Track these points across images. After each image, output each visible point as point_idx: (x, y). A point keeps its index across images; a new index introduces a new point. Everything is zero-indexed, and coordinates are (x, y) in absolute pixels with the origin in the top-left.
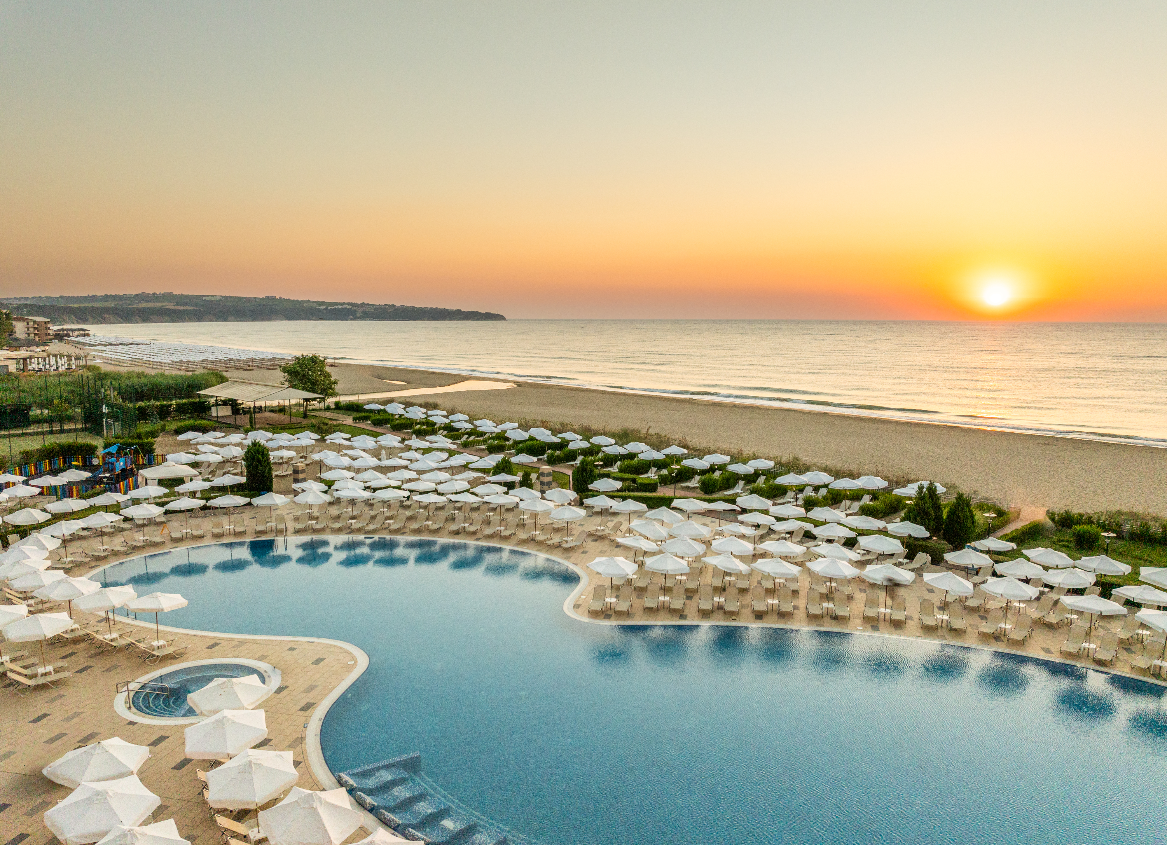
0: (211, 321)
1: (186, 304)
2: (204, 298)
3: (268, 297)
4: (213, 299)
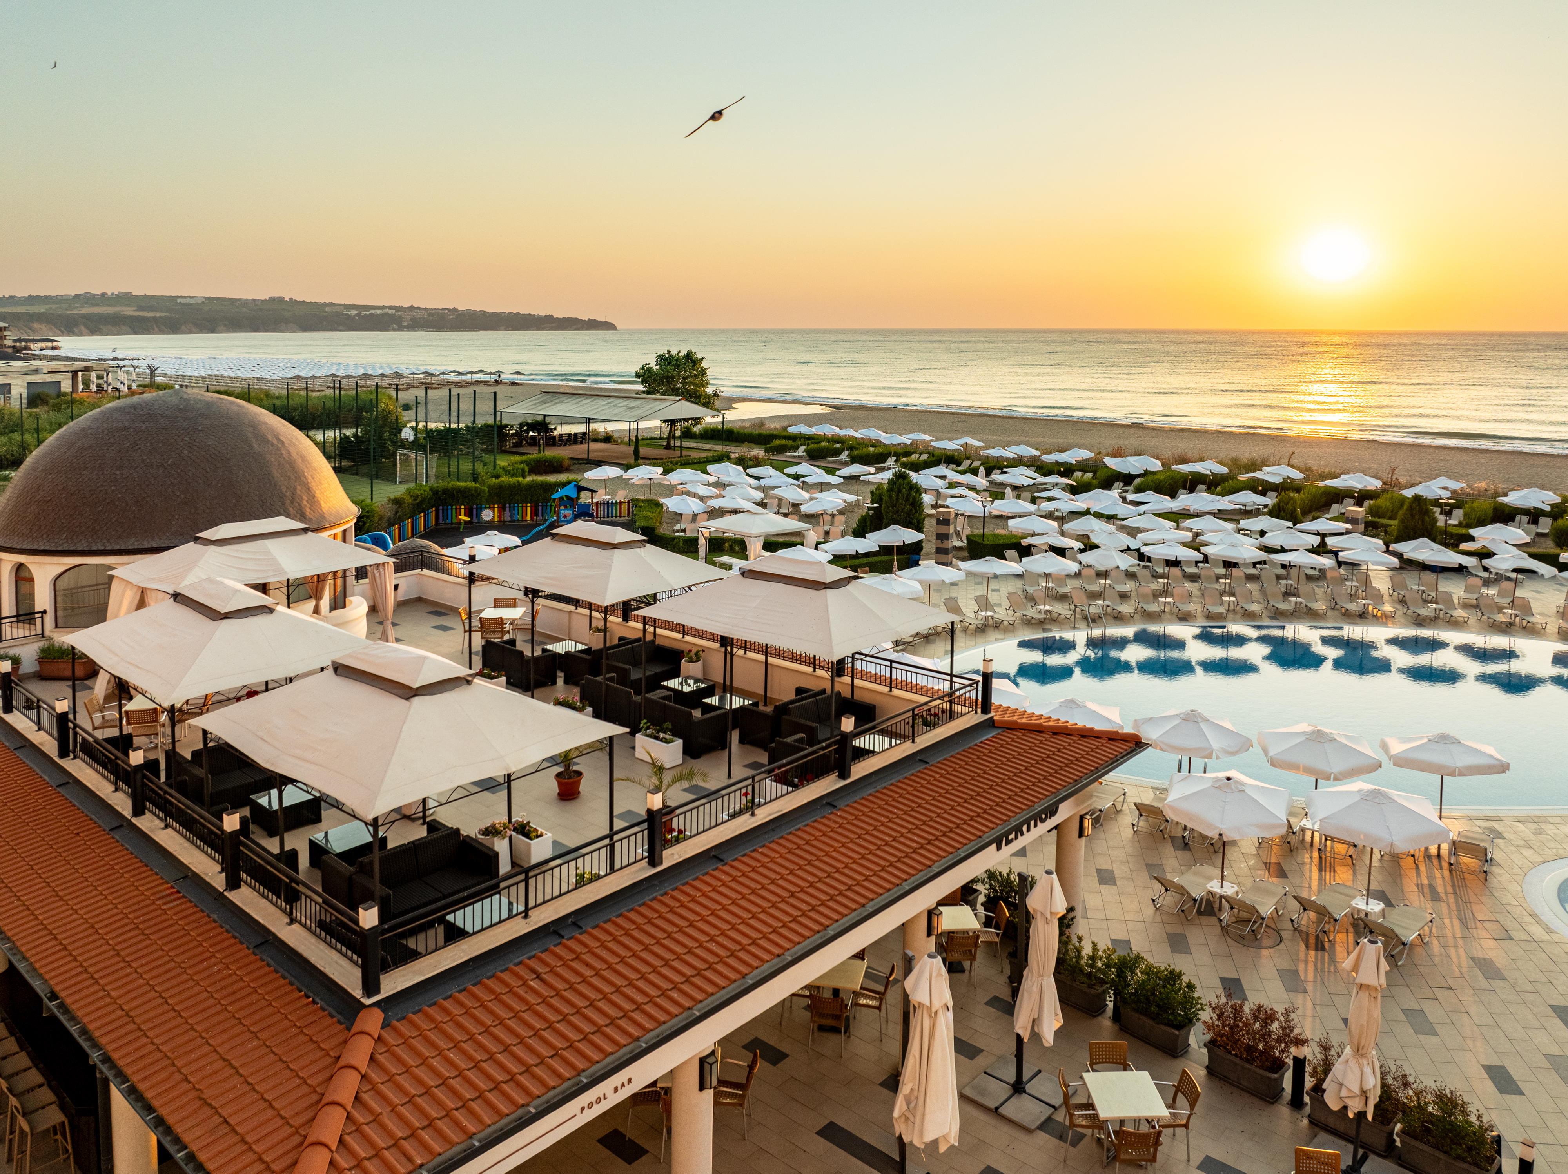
0: (191, 332)
1: (151, 309)
2: (179, 300)
3: (273, 299)
4: (192, 302)
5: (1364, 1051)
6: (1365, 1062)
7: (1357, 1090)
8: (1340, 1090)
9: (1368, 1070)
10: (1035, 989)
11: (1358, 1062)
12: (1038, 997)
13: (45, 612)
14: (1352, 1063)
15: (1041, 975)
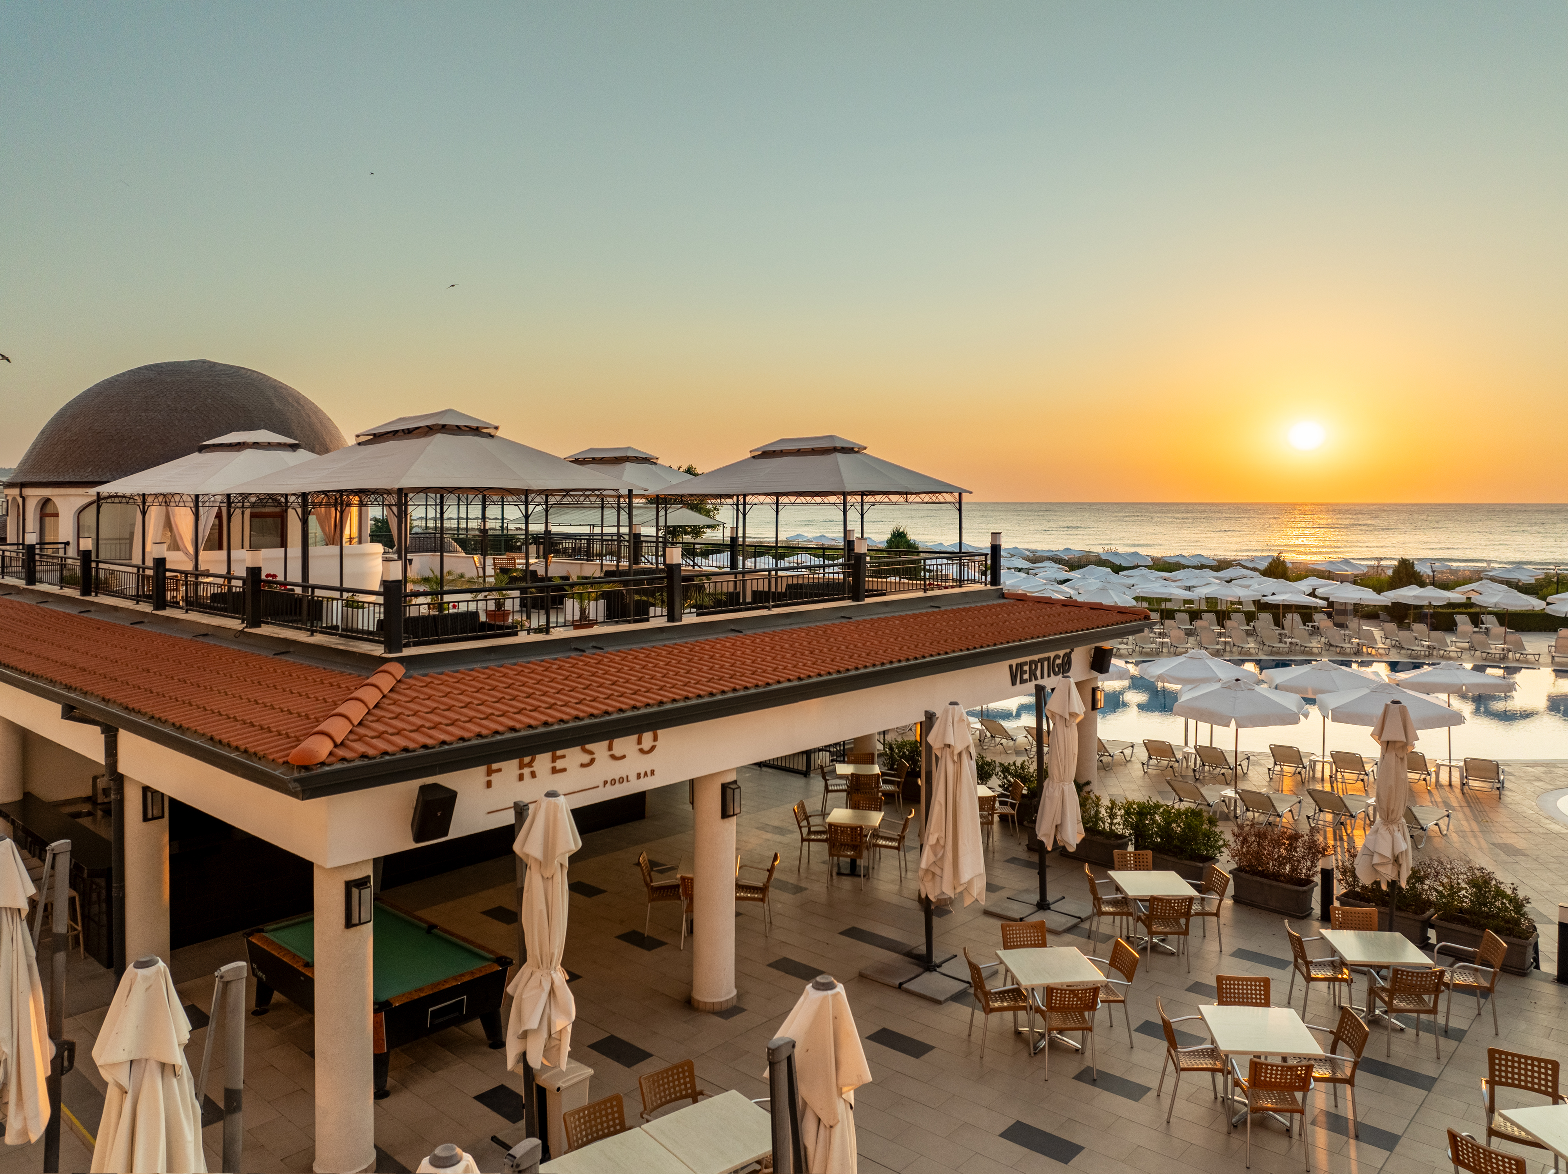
5: (1393, 817)
6: (1396, 829)
7: (1389, 854)
8: (1372, 860)
9: (1399, 835)
10: (1057, 794)
11: (1388, 829)
12: (1060, 803)
13: (67, 543)
14: (1383, 830)
15: (1062, 781)
